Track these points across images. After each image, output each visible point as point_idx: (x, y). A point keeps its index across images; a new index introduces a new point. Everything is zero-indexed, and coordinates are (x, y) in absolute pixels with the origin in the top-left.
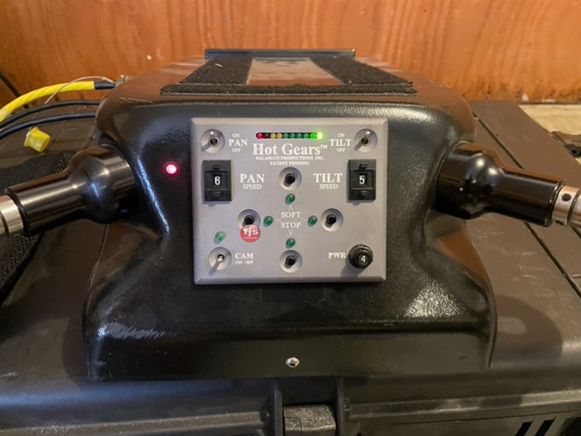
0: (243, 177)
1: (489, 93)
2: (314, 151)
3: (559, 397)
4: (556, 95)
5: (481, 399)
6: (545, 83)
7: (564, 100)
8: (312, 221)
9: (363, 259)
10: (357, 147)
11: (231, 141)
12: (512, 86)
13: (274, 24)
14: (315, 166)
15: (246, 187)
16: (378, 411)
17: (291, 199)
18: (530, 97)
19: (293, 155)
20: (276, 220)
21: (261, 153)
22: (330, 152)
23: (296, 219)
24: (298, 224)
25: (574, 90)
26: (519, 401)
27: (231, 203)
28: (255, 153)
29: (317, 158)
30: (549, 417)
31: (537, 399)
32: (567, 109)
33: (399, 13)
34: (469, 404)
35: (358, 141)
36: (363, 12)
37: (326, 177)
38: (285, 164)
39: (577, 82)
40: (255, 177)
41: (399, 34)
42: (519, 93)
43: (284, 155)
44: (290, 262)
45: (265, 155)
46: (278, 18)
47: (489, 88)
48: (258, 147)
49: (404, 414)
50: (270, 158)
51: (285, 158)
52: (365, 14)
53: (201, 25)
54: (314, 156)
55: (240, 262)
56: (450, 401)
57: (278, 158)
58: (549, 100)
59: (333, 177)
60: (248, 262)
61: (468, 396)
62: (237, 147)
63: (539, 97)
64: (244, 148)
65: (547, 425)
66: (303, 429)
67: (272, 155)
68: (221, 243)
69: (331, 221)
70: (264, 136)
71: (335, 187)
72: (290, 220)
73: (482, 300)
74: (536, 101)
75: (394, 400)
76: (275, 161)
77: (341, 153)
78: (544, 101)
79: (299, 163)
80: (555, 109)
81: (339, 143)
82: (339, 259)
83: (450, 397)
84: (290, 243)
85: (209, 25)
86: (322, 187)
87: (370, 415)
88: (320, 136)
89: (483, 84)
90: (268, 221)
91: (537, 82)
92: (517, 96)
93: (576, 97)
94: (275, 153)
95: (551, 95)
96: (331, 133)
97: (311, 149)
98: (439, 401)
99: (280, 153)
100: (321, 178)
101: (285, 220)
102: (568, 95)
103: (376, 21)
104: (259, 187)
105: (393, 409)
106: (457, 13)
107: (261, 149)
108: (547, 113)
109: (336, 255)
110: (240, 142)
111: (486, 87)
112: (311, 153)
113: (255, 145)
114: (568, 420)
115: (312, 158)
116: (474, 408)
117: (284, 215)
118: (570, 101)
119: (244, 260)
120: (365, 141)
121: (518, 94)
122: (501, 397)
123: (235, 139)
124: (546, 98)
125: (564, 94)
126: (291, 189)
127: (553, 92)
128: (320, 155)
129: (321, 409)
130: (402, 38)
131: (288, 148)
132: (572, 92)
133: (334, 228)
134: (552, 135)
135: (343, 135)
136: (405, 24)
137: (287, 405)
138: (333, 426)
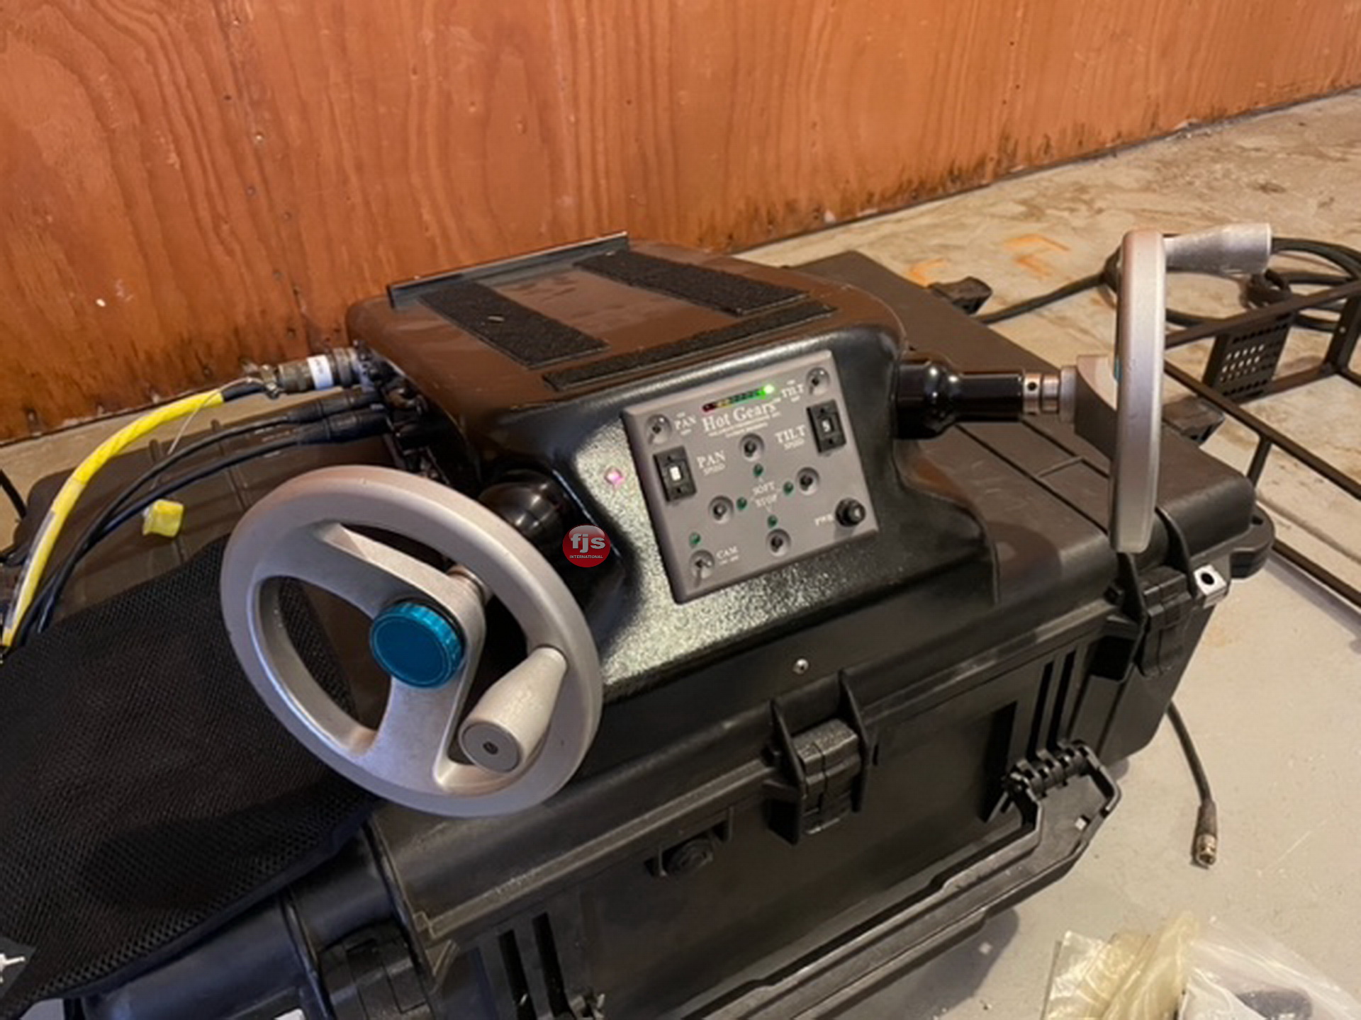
0: (701, 460)
1: (770, 222)
2: (768, 409)
3: (1074, 618)
4: (876, 198)
5: (994, 650)
6: (854, 185)
7: (889, 206)
8: (788, 489)
9: (857, 513)
10: (811, 390)
11: (678, 423)
12: (803, 199)
13: (354, 179)
14: (774, 425)
15: (707, 472)
16: (892, 705)
17: (758, 471)
18: (836, 215)
19: (748, 419)
20: (750, 500)
21: (714, 427)
22: (785, 405)
23: (770, 492)
24: (774, 497)
25: (901, 187)
26: (1034, 637)
27: (697, 495)
28: (707, 429)
29: (774, 415)
30: (1069, 650)
31: (1051, 629)
32: (899, 221)
33: (584, 116)
34: (984, 660)
35: (810, 383)
36: (520, 126)
37: (788, 433)
38: (742, 432)
39: (903, 170)
40: (714, 458)
41: (594, 154)
42: (818, 210)
43: (737, 422)
44: (776, 544)
45: (718, 429)
46: (359, 167)
47: (769, 213)
48: (708, 421)
49: (923, 697)
50: (724, 430)
51: (740, 425)
52: (525, 131)
53: (205, 214)
54: (769, 413)
55: (725, 562)
56: (964, 665)
57: (732, 428)
58: (868, 212)
59: (797, 432)
60: (733, 559)
61: (981, 651)
62: (687, 428)
63: (851, 211)
64: (693, 427)
65: (1070, 659)
66: (825, 753)
67: (726, 426)
68: (699, 544)
69: (805, 483)
70: (711, 407)
71: (801, 442)
72: (765, 495)
73: (973, 525)
74: (849, 217)
75: (906, 685)
76: (730, 432)
77: (797, 403)
78: (860, 215)
79: (757, 427)
80: (879, 224)
81: (792, 391)
82: (827, 523)
83: (963, 659)
84: (772, 522)
85: (220, 209)
86: (787, 447)
87: (886, 713)
88: (769, 389)
89: (757, 210)
90: (742, 504)
91: (841, 186)
92: (816, 218)
93: (906, 196)
94: (728, 423)
95: (869, 201)
96: (780, 382)
97: (764, 407)
98: (952, 669)
99: (733, 422)
100: (783, 437)
101: (759, 497)
102: (895, 195)
103: (548, 136)
104: (721, 467)
105: (908, 697)
106: (684, 96)
107: (712, 423)
108: (872, 236)
109: (823, 519)
110: (688, 421)
111: (763, 212)
112: (765, 411)
113: (704, 420)
114: (1091, 645)
115: (767, 417)
116: (991, 663)
117: (757, 491)
118: (899, 204)
119: (728, 558)
120: (815, 382)
121: (815, 214)
122: (1014, 640)
123: (681, 419)
124: (862, 209)
125: (888, 194)
126: (756, 457)
127: (871, 195)
128: (775, 412)
129: (833, 724)
130: (601, 160)
131: (740, 413)
132: (900, 189)
133: (812, 489)
134: (929, 291)
135: (792, 382)
136: (600, 133)
137: (793, 735)
138: (854, 737)
